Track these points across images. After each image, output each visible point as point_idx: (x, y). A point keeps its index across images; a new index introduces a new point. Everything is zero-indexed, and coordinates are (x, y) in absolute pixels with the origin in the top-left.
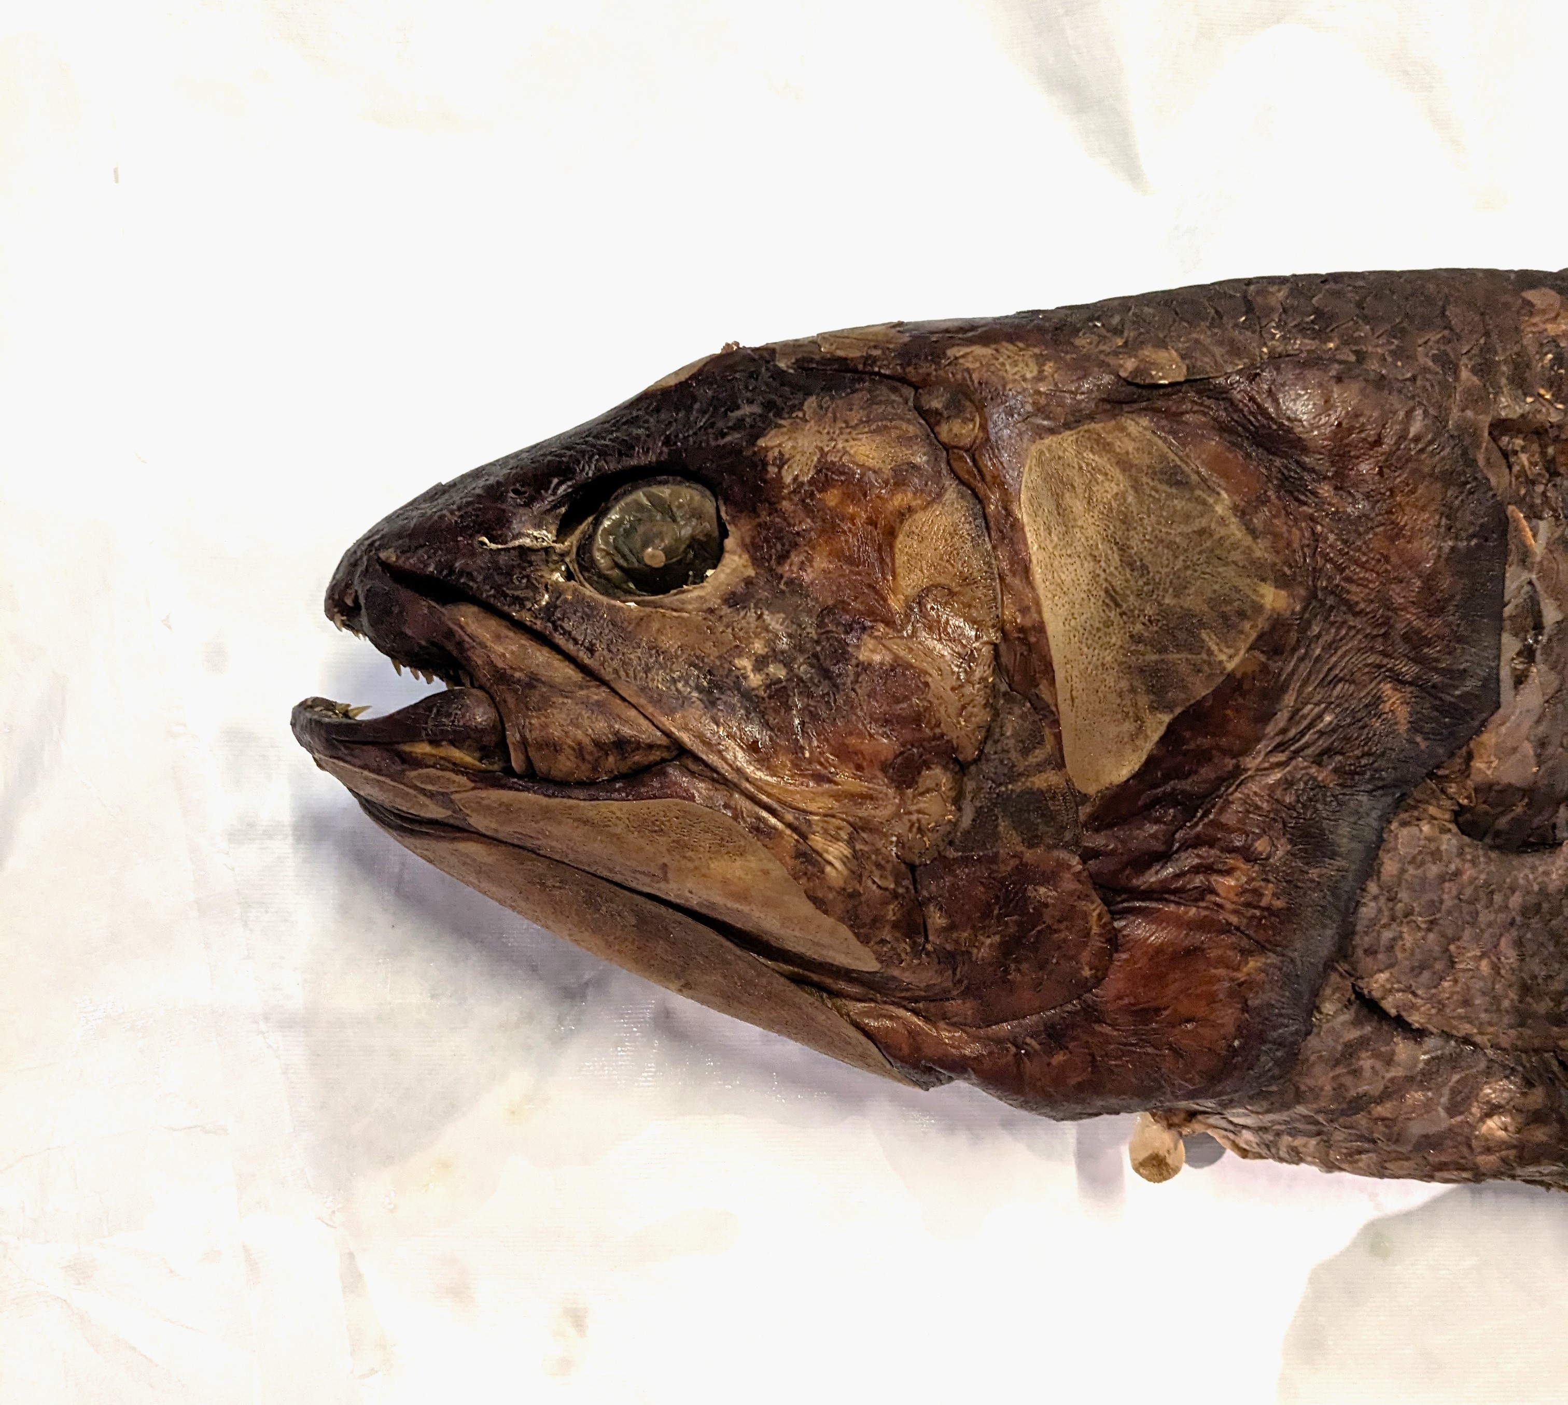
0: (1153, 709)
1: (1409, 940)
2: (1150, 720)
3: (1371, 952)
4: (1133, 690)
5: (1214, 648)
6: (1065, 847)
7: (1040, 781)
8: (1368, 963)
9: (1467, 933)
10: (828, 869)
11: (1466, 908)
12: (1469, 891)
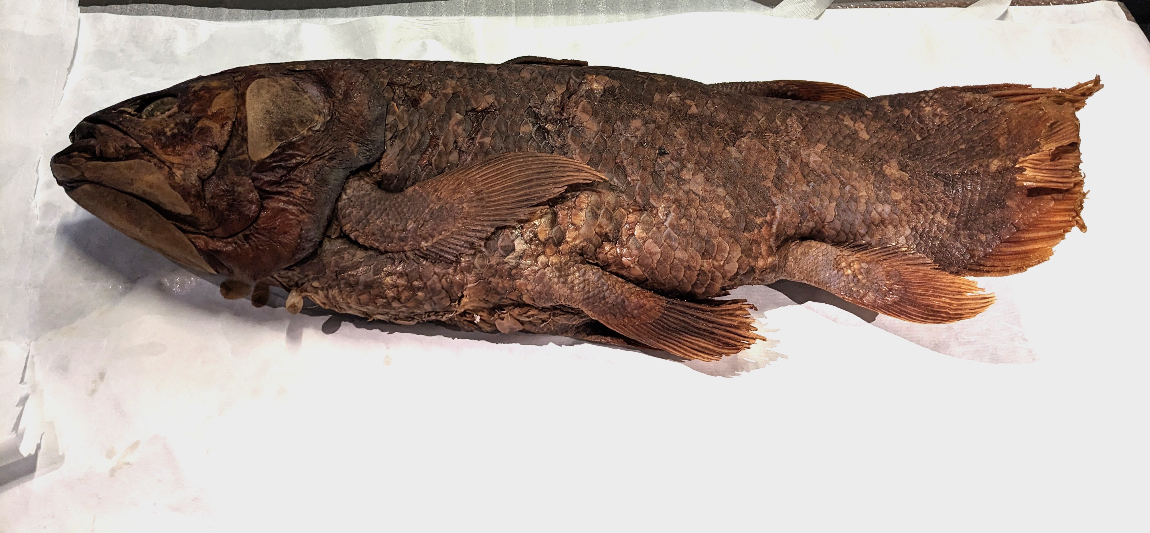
0: (276, 140)
1: (354, 213)
2: (274, 143)
3: (344, 217)
4: (270, 135)
5: (297, 127)
6: (247, 176)
7: (241, 158)
8: (343, 221)
9: (373, 212)
10: (176, 177)
11: (372, 204)
12: (373, 200)
